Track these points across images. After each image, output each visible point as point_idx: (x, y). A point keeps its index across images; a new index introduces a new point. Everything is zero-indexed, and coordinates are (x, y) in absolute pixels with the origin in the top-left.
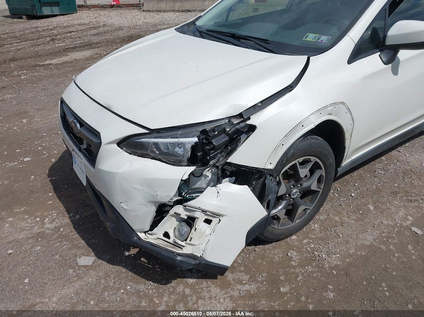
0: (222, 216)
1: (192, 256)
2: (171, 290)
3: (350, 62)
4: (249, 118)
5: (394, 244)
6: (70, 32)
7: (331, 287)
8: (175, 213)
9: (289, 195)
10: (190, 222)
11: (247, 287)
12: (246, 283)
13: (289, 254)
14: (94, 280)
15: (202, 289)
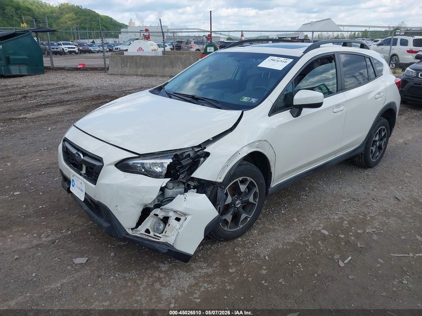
0: (188, 215)
1: (166, 244)
2: (150, 275)
3: (269, 115)
4: (205, 148)
5: (309, 241)
6: (41, 91)
7: (265, 268)
8: (154, 214)
9: (235, 205)
10: (165, 220)
11: (205, 271)
12: (204, 268)
13: (236, 249)
14: (89, 272)
15: (173, 273)
